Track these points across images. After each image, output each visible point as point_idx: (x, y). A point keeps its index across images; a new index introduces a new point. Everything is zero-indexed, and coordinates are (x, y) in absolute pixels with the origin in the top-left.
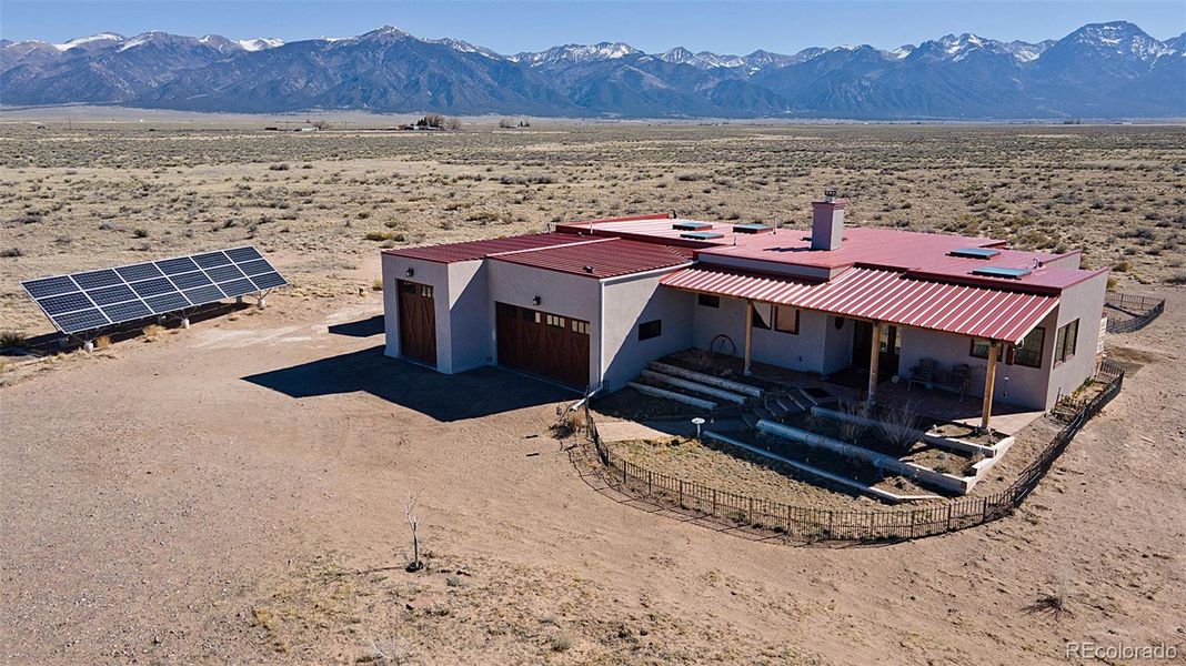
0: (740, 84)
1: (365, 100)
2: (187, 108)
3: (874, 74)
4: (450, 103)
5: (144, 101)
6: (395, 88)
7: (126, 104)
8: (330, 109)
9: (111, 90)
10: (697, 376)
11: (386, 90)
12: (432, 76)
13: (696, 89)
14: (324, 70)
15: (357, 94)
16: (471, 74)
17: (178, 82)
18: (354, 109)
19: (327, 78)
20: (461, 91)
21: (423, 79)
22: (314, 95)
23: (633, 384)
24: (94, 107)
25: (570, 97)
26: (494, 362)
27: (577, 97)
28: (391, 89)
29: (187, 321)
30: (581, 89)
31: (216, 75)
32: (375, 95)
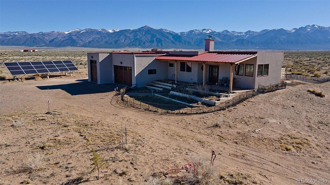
0: (243, 40)
1: (139, 45)
2: (95, 47)
3: (284, 37)
4: (162, 46)
5: (84, 46)
6: (147, 42)
7: (80, 47)
8: (130, 47)
9: (77, 43)
10: (162, 83)
11: (145, 42)
12: (157, 39)
13: (230, 41)
14: (129, 37)
15: (137, 44)
16: (168, 38)
17: (93, 41)
18: (137, 47)
19: (130, 39)
20: (165, 42)
21: (155, 39)
22: (126, 44)
23: (146, 86)
24: (73, 47)
25: (194, 44)
26: (114, 82)
27: (196, 44)
28: (146, 42)
29: (48, 77)
30: (197, 42)
31: (102, 39)
32: (142, 43)
